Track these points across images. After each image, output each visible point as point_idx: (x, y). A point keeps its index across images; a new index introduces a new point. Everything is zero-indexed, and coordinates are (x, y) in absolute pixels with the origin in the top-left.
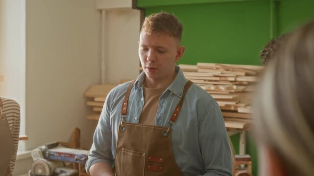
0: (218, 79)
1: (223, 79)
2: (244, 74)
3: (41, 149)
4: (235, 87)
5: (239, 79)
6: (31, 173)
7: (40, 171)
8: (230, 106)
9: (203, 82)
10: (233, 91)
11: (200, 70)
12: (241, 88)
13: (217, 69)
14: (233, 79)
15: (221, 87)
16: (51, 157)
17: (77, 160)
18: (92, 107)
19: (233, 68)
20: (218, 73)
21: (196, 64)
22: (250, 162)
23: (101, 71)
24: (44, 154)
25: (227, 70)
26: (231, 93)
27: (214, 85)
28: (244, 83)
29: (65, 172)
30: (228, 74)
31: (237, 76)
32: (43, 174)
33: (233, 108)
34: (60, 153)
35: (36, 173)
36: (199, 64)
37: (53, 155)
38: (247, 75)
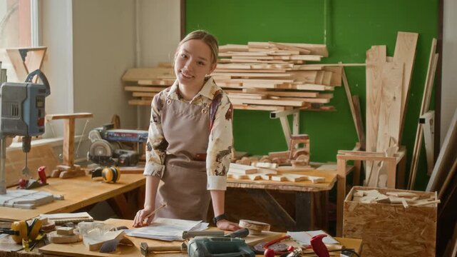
0: (271, 58)
1: (276, 58)
2: (298, 53)
3: (99, 130)
4: (291, 65)
5: (293, 58)
6: (89, 155)
7: (100, 153)
8: (287, 84)
9: (256, 61)
10: (289, 69)
11: (251, 50)
12: (297, 67)
13: (270, 48)
14: (287, 58)
15: (277, 66)
16: (111, 138)
17: (140, 139)
18: (131, 93)
19: (288, 47)
20: (272, 52)
21: (247, 44)
22: (308, 141)
23: (135, 53)
24: (102, 135)
25: (280, 49)
26: (287, 71)
27: (269, 64)
28: (299, 62)
29: (126, 153)
30: (281, 53)
31: (292, 55)
32: (104, 155)
33: (290, 87)
34: (120, 134)
35: (96, 154)
36: (249, 43)
37: (113, 136)
38: (301, 54)
